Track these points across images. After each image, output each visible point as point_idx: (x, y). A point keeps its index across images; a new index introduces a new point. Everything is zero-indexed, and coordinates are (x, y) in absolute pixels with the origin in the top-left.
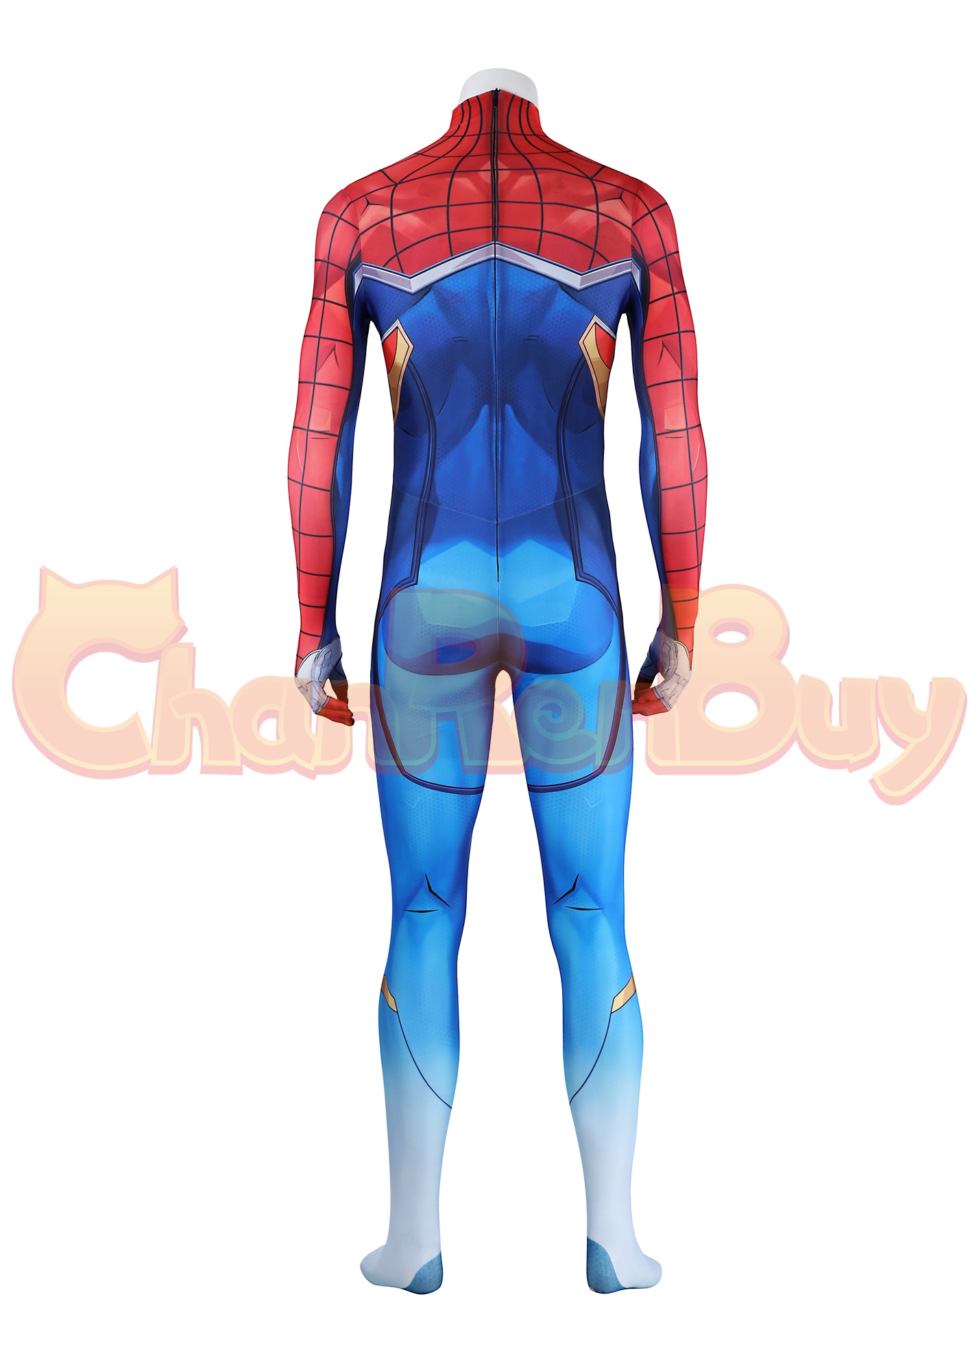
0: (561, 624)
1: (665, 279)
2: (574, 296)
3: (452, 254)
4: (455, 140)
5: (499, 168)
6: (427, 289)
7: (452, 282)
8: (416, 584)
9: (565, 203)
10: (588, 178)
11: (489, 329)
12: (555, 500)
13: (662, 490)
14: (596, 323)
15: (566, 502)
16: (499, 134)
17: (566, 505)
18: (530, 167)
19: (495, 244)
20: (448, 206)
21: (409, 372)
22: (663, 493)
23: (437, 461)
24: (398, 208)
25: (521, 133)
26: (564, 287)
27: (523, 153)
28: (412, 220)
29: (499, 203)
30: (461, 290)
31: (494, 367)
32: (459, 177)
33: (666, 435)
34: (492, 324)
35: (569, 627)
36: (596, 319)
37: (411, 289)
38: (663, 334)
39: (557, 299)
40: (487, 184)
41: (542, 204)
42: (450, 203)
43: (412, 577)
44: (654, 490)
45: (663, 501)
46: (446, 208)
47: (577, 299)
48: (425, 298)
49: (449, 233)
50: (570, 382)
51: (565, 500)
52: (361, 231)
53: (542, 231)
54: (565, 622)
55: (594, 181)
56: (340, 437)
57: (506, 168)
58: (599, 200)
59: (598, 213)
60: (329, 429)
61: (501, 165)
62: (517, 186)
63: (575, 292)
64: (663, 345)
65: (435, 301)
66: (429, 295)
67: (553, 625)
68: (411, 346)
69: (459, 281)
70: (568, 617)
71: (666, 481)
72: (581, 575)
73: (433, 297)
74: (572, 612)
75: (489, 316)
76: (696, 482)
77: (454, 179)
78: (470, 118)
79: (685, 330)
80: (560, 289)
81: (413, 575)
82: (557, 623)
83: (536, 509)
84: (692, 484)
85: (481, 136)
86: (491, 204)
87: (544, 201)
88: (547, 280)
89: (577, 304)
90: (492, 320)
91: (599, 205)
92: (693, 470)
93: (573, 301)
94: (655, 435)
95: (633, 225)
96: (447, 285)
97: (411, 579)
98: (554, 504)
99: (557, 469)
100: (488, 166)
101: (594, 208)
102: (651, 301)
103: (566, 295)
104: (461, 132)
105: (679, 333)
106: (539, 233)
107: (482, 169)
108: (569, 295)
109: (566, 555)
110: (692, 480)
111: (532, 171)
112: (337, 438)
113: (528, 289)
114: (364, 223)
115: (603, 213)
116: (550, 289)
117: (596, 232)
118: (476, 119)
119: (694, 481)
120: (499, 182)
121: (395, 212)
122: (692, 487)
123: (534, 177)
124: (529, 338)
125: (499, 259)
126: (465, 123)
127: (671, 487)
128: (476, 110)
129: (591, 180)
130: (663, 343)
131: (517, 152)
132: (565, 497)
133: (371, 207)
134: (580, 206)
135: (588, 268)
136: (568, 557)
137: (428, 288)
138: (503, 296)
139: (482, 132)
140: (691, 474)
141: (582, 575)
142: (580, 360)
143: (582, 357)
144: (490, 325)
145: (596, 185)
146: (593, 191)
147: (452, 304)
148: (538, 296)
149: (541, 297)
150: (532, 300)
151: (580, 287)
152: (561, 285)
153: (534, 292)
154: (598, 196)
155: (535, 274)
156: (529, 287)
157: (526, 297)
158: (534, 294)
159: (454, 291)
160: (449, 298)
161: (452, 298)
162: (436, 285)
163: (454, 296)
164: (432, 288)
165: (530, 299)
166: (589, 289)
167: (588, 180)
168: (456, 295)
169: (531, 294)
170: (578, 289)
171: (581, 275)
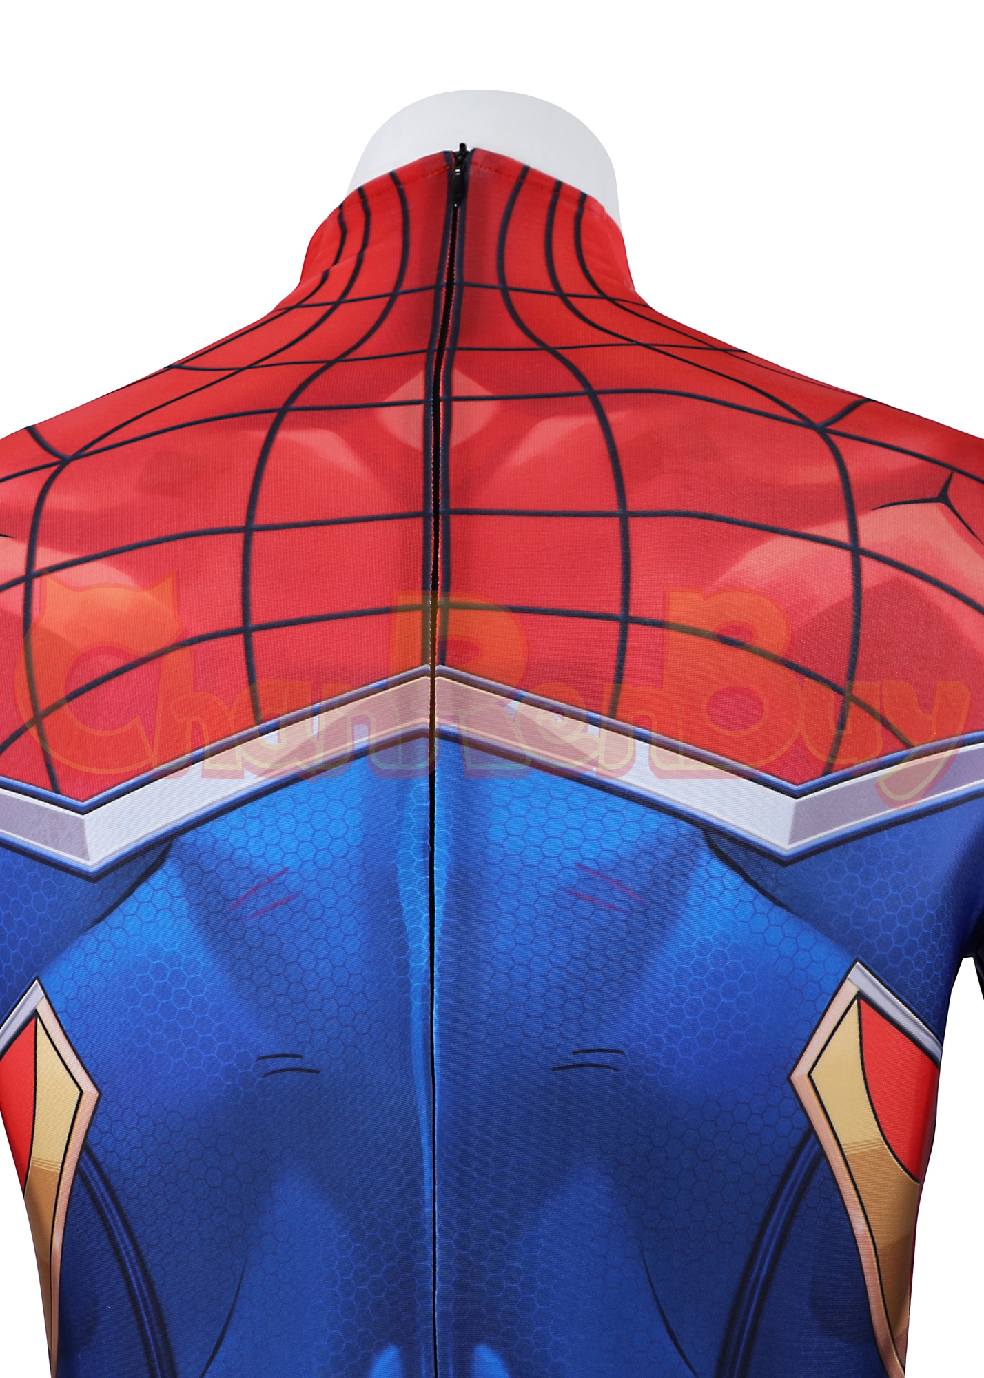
2: (768, 884)
4: (310, 316)
5: (456, 393)
6: (152, 857)
7: (254, 827)
9: (719, 512)
10: (809, 425)
11: (406, 1024)
14: (860, 996)
16: (467, 291)
18: (578, 387)
19: (433, 675)
20: (248, 530)
21: (87, 1199)
24: (56, 544)
25: (546, 285)
26: (724, 845)
27: (551, 344)
29: (454, 520)
30: (291, 862)
31: (428, 1185)
32: (302, 426)
34: (417, 1004)
36: (860, 979)
37: (85, 855)
39: (694, 895)
40: (406, 449)
41: (625, 516)
42: (261, 518)
46: (240, 537)
47: (780, 894)
48: (143, 891)
49: (246, 631)
50: (756, 1246)
53: (626, 621)
55: (834, 438)
57: (485, 393)
58: (858, 505)
59: (856, 551)
61: (462, 383)
62: (524, 454)
63: (772, 867)
65: (182, 906)
66: (158, 879)
68: (91, 1092)
69: (286, 823)
73: (177, 887)
75: (404, 967)
77: (283, 435)
78: (364, 246)
80: (705, 855)
85: (401, 299)
86: (419, 522)
87: (633, 504)
88: (654, 818)
89: (778, 914)
90: (418, 984)
91: (862, 520)
93: (763, 903)
96: (236, 838)
100: (415, 387)
101: (838, 531)
103: (733, 879)
104: (331, 292)
106: (614, 628)
107: (391, 399)
108: (747, 879)
111: (585, 400)
113: (571, 857)
115: (876, 550)
116: (665, 853)
117: (850, 622)
118: (385, 249)
120: (456, 439)
121: (46, 559)
123: (593, 420)
124: (580, 1059)
125: (446, 736)
126: (348, 262)
128: (387, 219)
129: (824, 431)
131: (528, 343)
134: (782, 525)
137: (157, 852)
138: (463, 884)
139: (406, 285)
142: (798, 1151)
143: (805, 1140)
144: (407, 1004)
145: (842, 450)
146: (830, 473)
147: (253, 915)
148: (617, 884)
149: (629, 886)
150: (593, 900)
151: (789, 844)
152: (712, 836)
153: (596, 868)
154: (854, 489)
155: (602, 794)
156: (578, 849)
157: (565, 889)
158: (597, 874)
159: (261, 862)
160: (242, 893)
161: (255, 890)
162: (188, 837)
163: (264, 884)
164: (173, 852)
165: (579, 896)
166: (831, 852)
167: (812, 434)
168: (270, 880)
169: (584, 874)
170: (785, 853)
171: (795, 795)
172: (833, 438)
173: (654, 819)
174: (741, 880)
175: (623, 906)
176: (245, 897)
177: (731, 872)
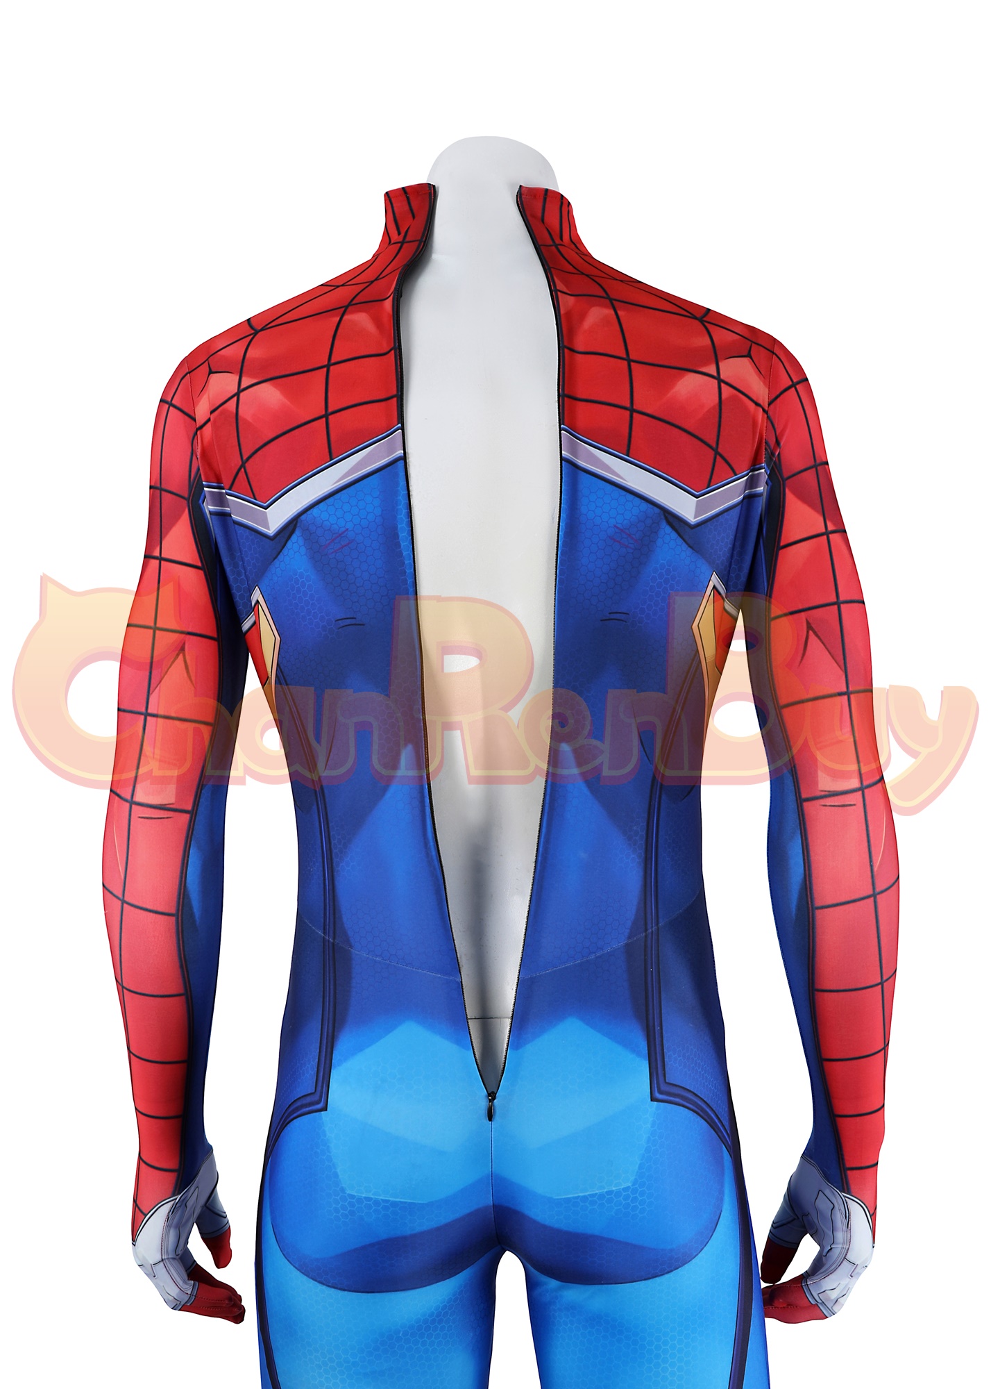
0: (618, 1194)
1: (811, 504)
2: (686, 537)
3: (332, 455)
6: (292, 526)
7: (333, 510)
8: (325, 1109)
10: (696, 318)
12: (629, 938)
13: (815, 908)
15: (646, 941)
17: (646, 946)
20: (328, 366)
22: (818, 913)
23: (335, 860)
24: (251, 376)
26: (671, 519)
28: (269, 395)
30: (350, 526)
33: (822, 802)
35: (635, 1199)
36: (714, 581)
37: (268, 529)
38: (806, 606)
39: (659, 542)
41: (629, 361)
42: (334, 359)
43: (318, 1093)
44: (799, 908)
45: (819, 931)
46: (325, 370)
47: (691, 542)
48: (291, 543)
49: (326, 416)
51: (646, 936)
52: (199, 424)
53: (632, 411)
54: (626, 1189)
56: (193, 813)
58: (718, 356)
59: (719, 380)
60: (172, 800)
62: (588, 323)
64: (809, 627)
65: (303, 550)
66: (294, 538)
67: (601, 1196)
69: (346, 507)
70: (632, 1178)
71: (825, 891)
72: (662, 1089)
73: (301, 541)
74: (641, 1167)
76: (882, 892)
77: (345, 318)
79: (849, 598)
80: (664, 524)
81: (319, 1088)
82: (609, 1193)
83: (592, 957)
84: (874, 896)
89: (689, 550)
91: (721, 364)
92: (875, 869)
93: (685, 546)
94: (800, 801)
95: (769, 405)
96: (324, 516)
97: (316, 1098)
98: (627, 945)
99: (641, 873)
101: (712, 370)
102: (782, 544)
103: (674, 535)
105: (838, 603)
106: (628, 413)
108: (680, 534)
109: (634, 1050)
110: (874, 889)
112: (187, 816)
114: (202, 410)
115: (727, 380)
116: (648, 522)
117: (718, 416)
119: (878, 890)
121: (245, 383)
122: (875, 902)
127: (835, 902)
129: (700, 322)
130: (808, 623)
132: (646, 930)
133: (214, 377)
134: (691, 368)
135: (706, 485)
136: (638, 1054)
140: (872, 877)
141: (664, 1087)
145: (711, 330)
146: (707, 341)
147: (332, 553)
148: (629, 535)
149: (634, 537)
150: (619, 542)
151: (695, 518)
152: (667, 515)
153: (622, 528)
154: (717, 348)
155: (624, 493)
156: (615, 518)
157: (610, 537)
158: (622, 530)
159: (335, 526)
160: (328, 542)
161: (333, 540)
162: (303, 517)
163: (337, 537)
164: (298, 525)
165: (615, 541)
166: (709, 523)
167: (697, 321)
168: (340, 535)
169: (617, 530)
170: (692, 523)
171: (697, 497)
172: (706, 324)
173: (644, 505)
174: (677, 535)
175: (632, 546)
176: (329, 544)
177: (674, 532)
